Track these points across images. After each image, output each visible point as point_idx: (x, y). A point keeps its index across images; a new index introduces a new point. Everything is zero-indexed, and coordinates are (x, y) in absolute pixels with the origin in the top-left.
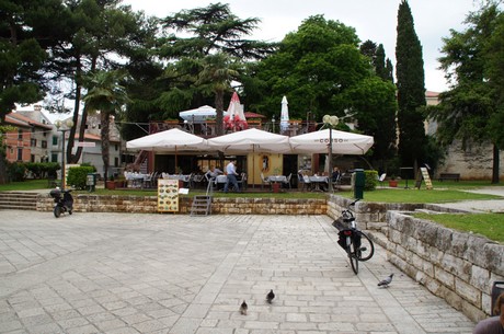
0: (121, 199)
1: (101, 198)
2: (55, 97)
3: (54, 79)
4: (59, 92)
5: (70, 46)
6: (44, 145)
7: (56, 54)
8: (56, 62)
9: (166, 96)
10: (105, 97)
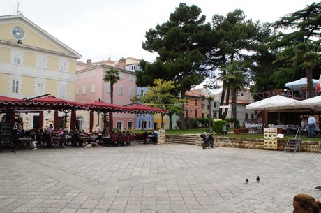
0: (242, 140)
1: (230, 139)
2: (212, 80)
3: (211, 69)
4: (214, 77)
5: (219, 50)
6: (209, 107)
7: (211, 55)
8: (212, 60)
9: (277, 73)
10: (233, 79)
